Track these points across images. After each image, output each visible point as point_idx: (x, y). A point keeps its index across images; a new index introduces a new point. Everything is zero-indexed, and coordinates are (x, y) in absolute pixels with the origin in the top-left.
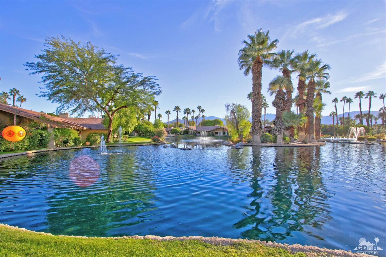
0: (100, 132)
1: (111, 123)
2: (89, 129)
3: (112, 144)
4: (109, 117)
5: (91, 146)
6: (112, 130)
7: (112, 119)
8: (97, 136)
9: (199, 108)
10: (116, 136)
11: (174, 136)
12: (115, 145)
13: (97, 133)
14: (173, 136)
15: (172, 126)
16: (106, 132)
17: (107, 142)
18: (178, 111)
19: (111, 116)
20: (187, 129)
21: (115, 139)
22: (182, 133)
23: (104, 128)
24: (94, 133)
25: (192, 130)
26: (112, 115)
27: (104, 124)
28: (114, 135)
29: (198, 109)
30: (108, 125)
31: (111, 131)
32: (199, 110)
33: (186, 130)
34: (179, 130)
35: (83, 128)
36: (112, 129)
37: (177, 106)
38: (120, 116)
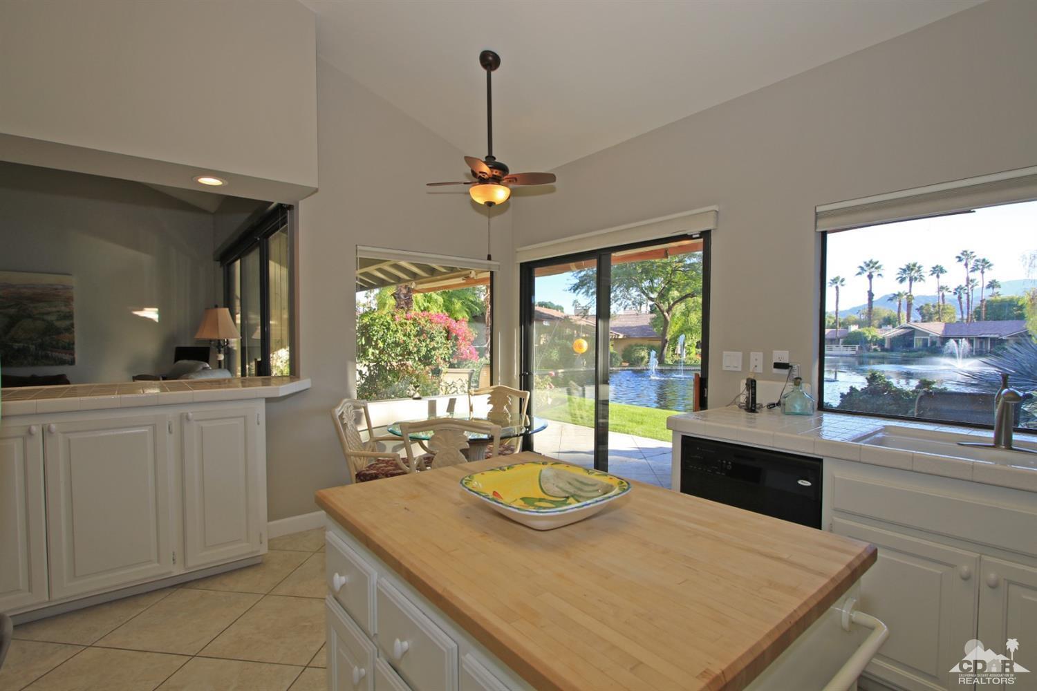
0: (647, 342)
1: (667, 326)
2: (628, 337)
3: (669, 365)
4: (664, 316)
5: (632, 368)
6: (668, 340)
7: (669, 318)
8: (643, 350)
9: (964, 257)
10: (679, 352)
11: (854, 353)
12: (674, 368)
13: (642, 345)
14: (852, 356)
15: (855, 323)
16: (658, 343)
17: (661, 361)
18: (875, 275)
19: (666, 314)
20: (908, 331)
21: (676, 358)
22: (887, 346)
23: (654, 334)
24: (637, 345)
25: (928, 334)
26: (668, 311)
27: (655, 326)
28: (674, 350)
29: (960, 259)
30: (662, 329)
31: (666, 341)
32: (966, 265)
33: (904, 335)
34: (873, 337)
35: (618, 335)
36: (668, 337)
37: (871, 262)
38: (687, 308)
